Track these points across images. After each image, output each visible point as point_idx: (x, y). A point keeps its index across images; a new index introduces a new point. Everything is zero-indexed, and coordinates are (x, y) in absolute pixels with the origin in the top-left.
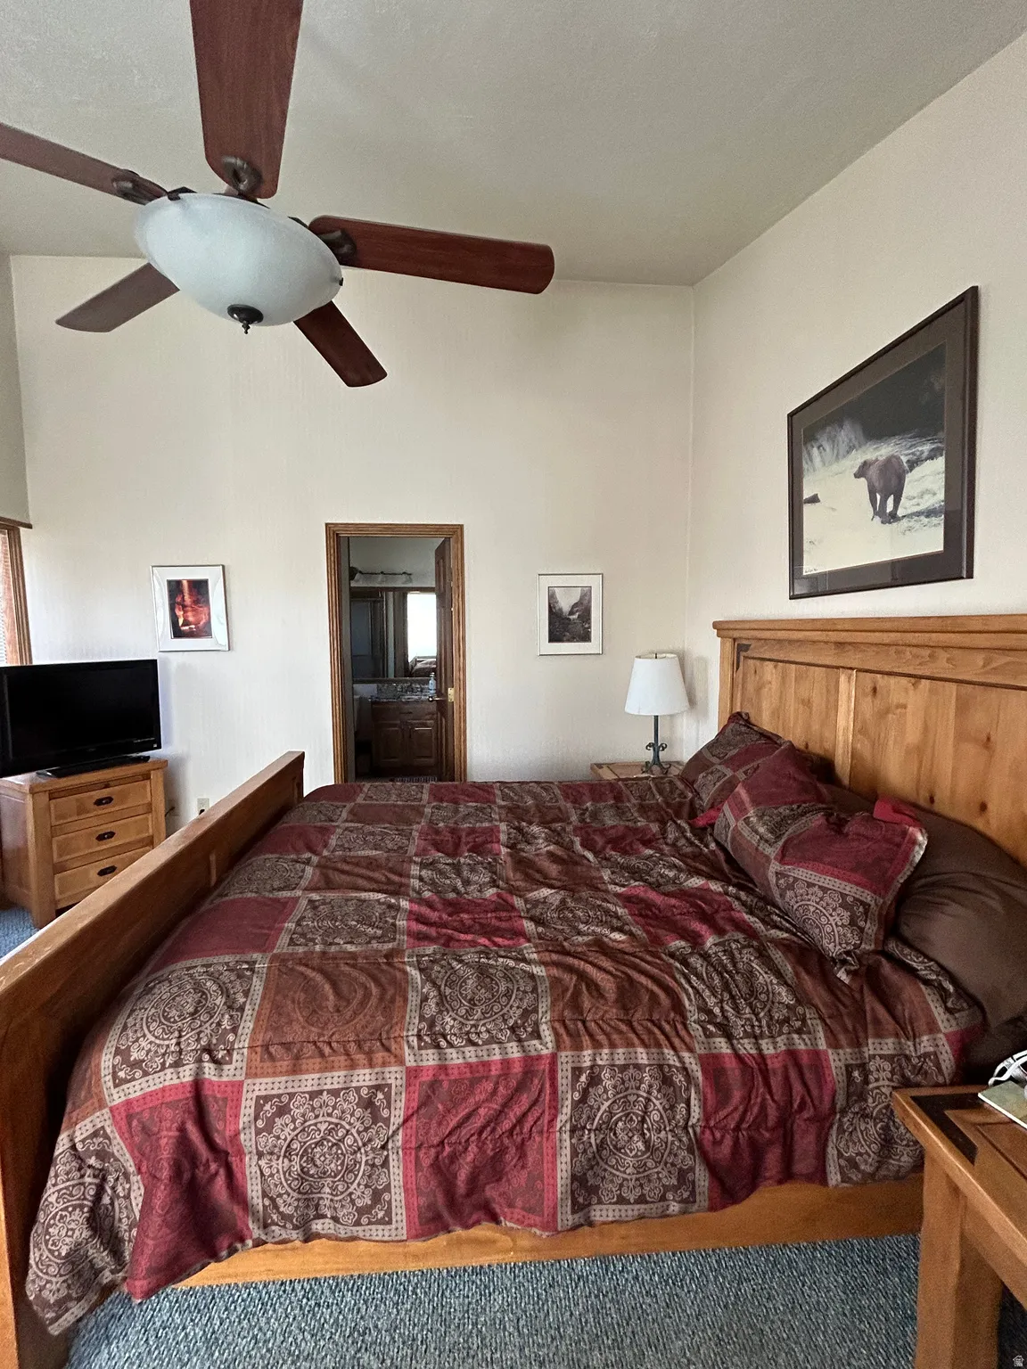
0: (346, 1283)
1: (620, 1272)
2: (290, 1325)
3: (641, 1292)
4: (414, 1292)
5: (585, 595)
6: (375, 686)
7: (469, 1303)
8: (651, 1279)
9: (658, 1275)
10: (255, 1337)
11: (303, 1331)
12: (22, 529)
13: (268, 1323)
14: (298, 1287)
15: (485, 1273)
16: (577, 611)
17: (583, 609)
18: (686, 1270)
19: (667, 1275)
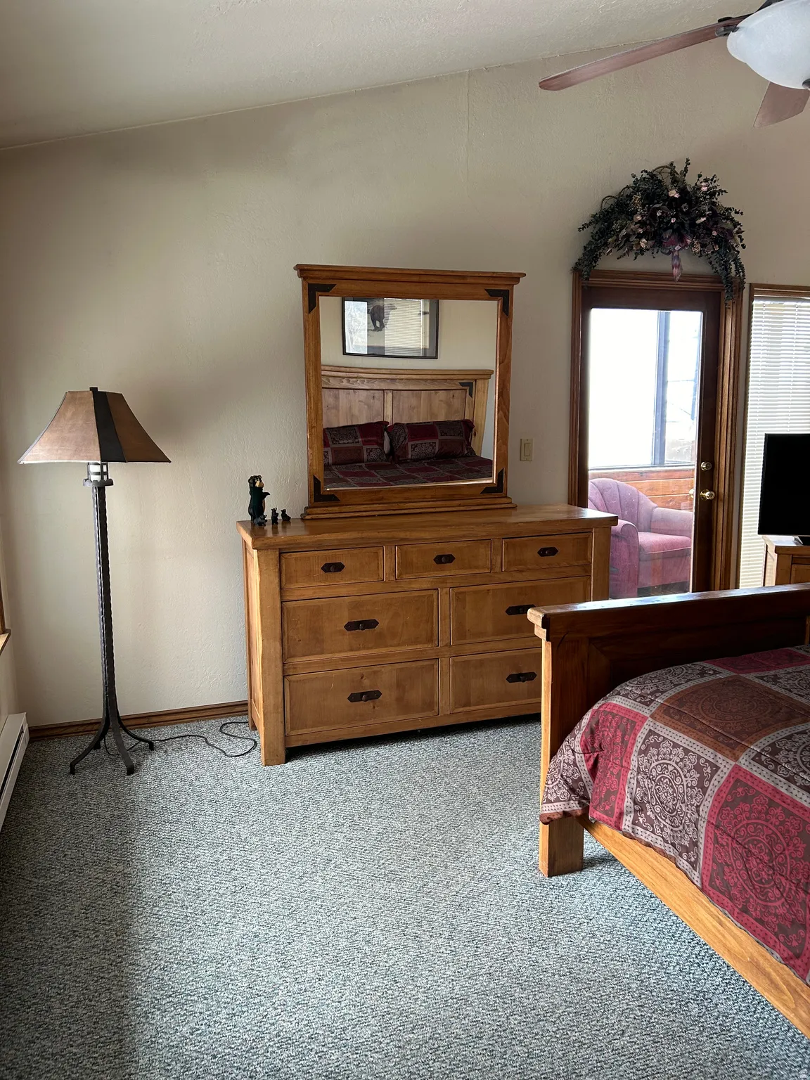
10: (654, 941)
13: (667, 944)
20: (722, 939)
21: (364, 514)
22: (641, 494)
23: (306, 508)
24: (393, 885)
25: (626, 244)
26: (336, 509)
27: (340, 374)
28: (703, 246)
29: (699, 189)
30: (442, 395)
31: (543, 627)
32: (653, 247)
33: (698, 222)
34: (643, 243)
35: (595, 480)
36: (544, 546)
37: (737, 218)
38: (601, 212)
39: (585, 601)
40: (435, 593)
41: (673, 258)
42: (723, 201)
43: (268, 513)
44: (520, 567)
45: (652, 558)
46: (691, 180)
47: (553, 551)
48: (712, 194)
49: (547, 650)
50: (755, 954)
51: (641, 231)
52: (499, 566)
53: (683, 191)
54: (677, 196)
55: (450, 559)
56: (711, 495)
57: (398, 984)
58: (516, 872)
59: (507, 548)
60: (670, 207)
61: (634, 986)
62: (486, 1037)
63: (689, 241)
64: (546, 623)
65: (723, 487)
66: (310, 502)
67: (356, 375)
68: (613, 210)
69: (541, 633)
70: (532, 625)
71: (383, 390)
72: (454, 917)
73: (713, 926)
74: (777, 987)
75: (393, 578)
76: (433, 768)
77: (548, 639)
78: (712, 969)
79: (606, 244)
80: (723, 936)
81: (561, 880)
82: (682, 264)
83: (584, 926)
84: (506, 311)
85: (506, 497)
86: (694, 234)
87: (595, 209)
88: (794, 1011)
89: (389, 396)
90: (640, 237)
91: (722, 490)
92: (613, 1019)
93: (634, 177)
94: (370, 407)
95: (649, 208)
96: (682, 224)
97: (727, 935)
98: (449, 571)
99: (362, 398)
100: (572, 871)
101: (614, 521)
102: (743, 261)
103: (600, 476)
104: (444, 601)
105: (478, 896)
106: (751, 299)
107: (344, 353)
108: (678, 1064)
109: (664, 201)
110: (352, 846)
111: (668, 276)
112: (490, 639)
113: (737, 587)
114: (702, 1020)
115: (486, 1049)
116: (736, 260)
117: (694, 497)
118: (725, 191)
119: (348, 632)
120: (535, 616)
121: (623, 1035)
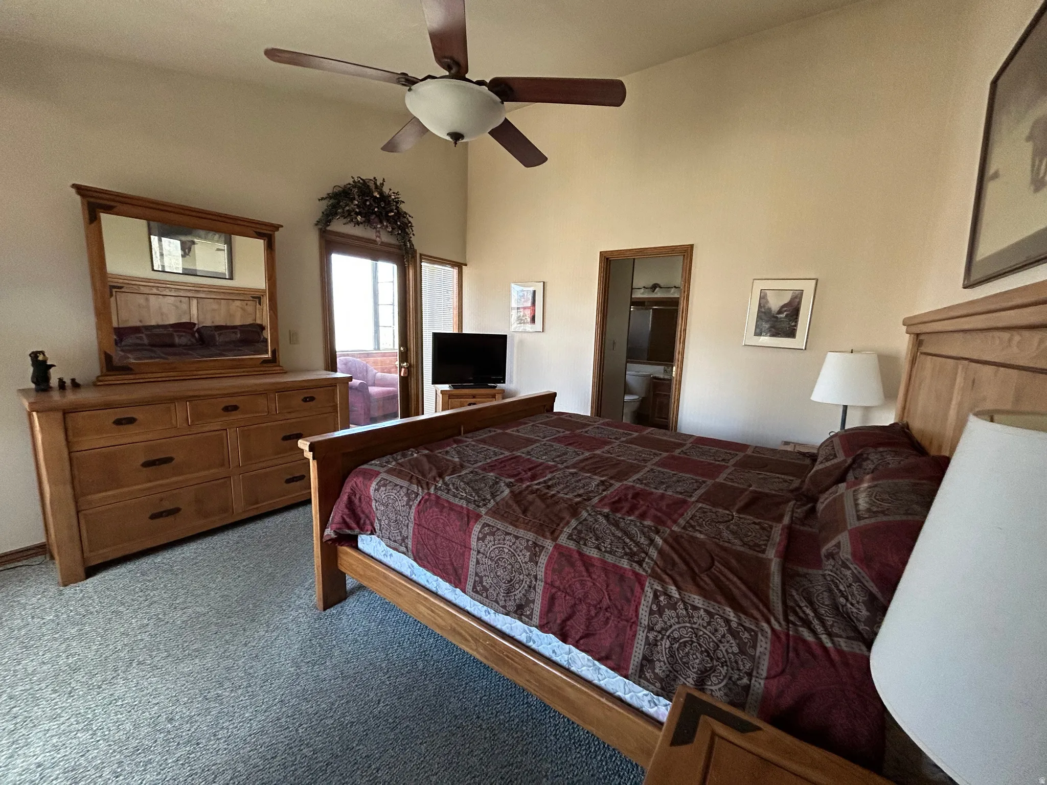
0: (435, 635)
1: (550, 717)
2: (406, 634)
3: (552, 732)
4: (455, 656)
5: (796, 297)
6: (663, 367)
7: (472, 675)
8: (563, 732)
9: (569, 733)
10: (394, 630)
11: (409, 639)
12: (463, 267)
13: (401, 629)
14: (419, 625)
15: (488, 670)
16: (785, 311)
17: (793, 310)
18: (588, 744)
19: (574, 737)
20: (434, 620)
21: (160, 379)
22: (368, 365)
23: (98, 377)
24: (197, 661)
25: (349, 216)
26: (131, 377)
27: (150, 284)
28: (393, 229)
29: (390, 196)
30: (238, 303)
31: (310, 451)
32: (364, 222)
33: (390, 214)
34: (359, 218)
35: (342, 358)
36: (306, 396)
37: (410, 219)
38: (333, 193)
39: (335, 431)
40: (225, 432)
41: (377, 232)
42: (403, 207)
43: (54, 382)
44: (289, 410)
45: (378, 400)
46: (386, 190)
47: (312, 399)
48: (397, 202)
49: (314, 465)
50: (453, 624)
51: (357, 210)
52: (274, 410)
53: (381, 193)
54: (378, 196)
55: (235, 408)
56: (407, 365)
57: (200, 746)
58: (301, 615)
59: (279, 398)
60: (374, 201)
61: (384, 665)
62: (280, 754)
63: (385, 224)
64: (312, 448)
65: (413, 360)
66: (102, 371)
67: (164, 286)
68: (340, 194)
69: (309, 455)
70: (302, 451)
71: (189, 297)
72: (251, 667)
73: (428, 614)
74: (466, 640)
75: (185, 425)
76: (233, 558)
77: (314, 459)
78: (428, 635)
79: (336, 214)
80: (435, 619)
81: (333, 610)
82: (381, 236)
83: (350, 637)
84: (270, 247)
85: (279, 366)
86: (388, 221)
87: (330, 191)
88: (476, 650)
89: (194, 302)
90: (357, 214)
91: (412, 361)
92: (372, 695)
93: (353, 178)
94: (177, 307)
95: (362, 198)
96: (381, 213)
97: (437, 617)
98: (234, 416)
99: (170, 301)
100: (340, 602)
101: (350, 379)
102: (414, 243)
103: (344, 355)
104: (232, 437)
105: (272, 643)
106: (421, 262)
107: (153, 270)
108: (414, 707)
109: (371, 197)
110: (156, 640)
111: (374, 242)
112: (272, 457)
113: (423, 414)
114: (425, 670)
115: (279, 765)
116: (410, 241)
117: (398, 366)
118: (403, 202)
119: (145, 469)
120: (304, 444)
121: (379, 703)
